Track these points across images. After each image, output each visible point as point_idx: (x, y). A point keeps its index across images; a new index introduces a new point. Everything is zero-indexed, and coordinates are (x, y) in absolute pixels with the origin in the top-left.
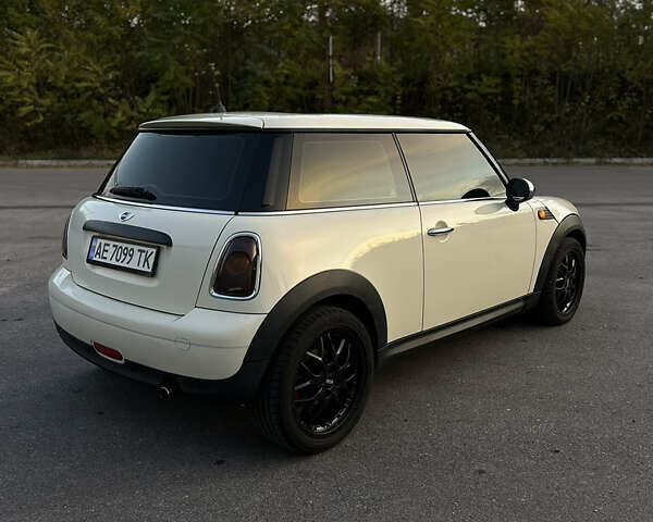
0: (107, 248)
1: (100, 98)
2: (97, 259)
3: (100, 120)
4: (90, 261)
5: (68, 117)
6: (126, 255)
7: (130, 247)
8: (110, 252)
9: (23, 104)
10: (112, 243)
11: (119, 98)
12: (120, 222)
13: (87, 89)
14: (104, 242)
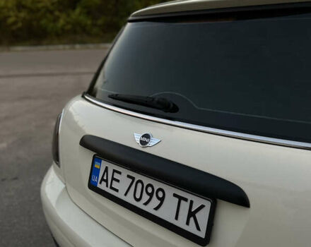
0: (116, 176)
1: (51, 12)
2: (102, 186)
3: (51, 25)
4: (92, 186)
5: (35, 23)
6: (151, 195)
7: (157, 185)
8: (123, 183)
9: (9, 17)
10: (125, 172)
11: (60, 11)
12: (139, 147)
13: (43, 7)
14: (112, 167)
